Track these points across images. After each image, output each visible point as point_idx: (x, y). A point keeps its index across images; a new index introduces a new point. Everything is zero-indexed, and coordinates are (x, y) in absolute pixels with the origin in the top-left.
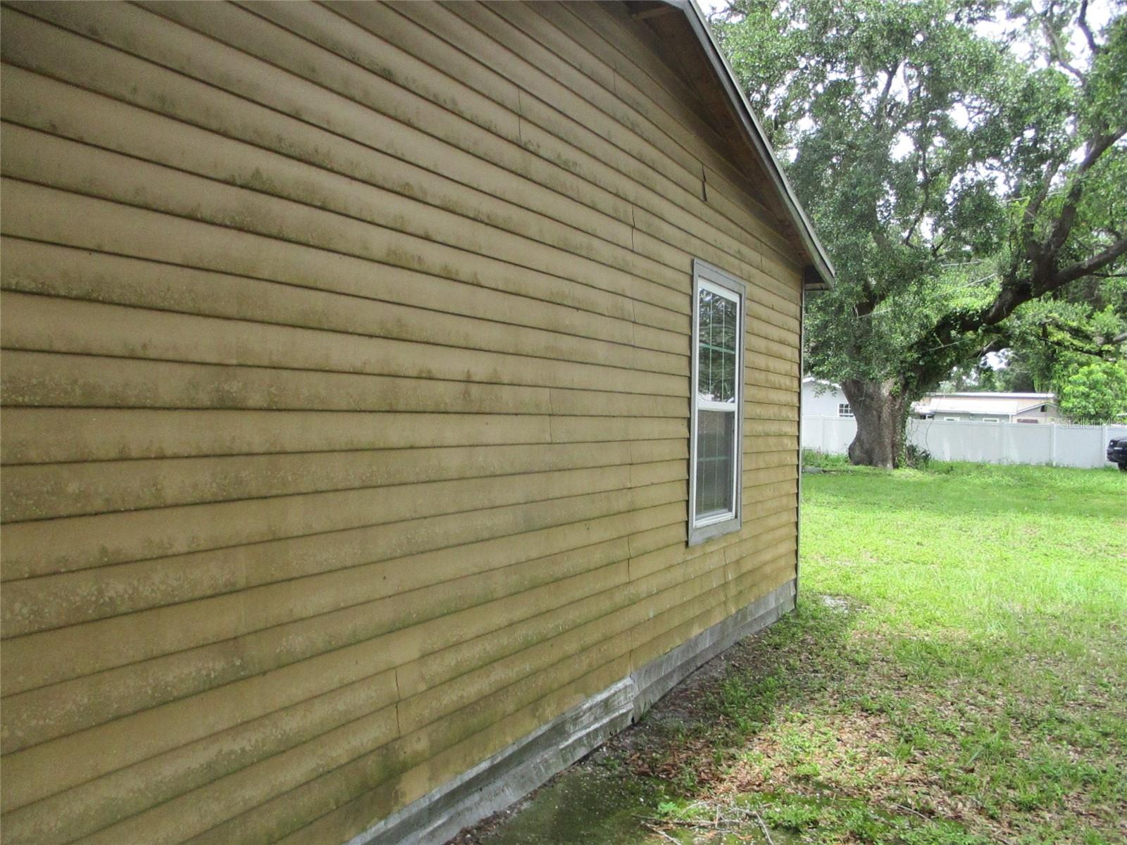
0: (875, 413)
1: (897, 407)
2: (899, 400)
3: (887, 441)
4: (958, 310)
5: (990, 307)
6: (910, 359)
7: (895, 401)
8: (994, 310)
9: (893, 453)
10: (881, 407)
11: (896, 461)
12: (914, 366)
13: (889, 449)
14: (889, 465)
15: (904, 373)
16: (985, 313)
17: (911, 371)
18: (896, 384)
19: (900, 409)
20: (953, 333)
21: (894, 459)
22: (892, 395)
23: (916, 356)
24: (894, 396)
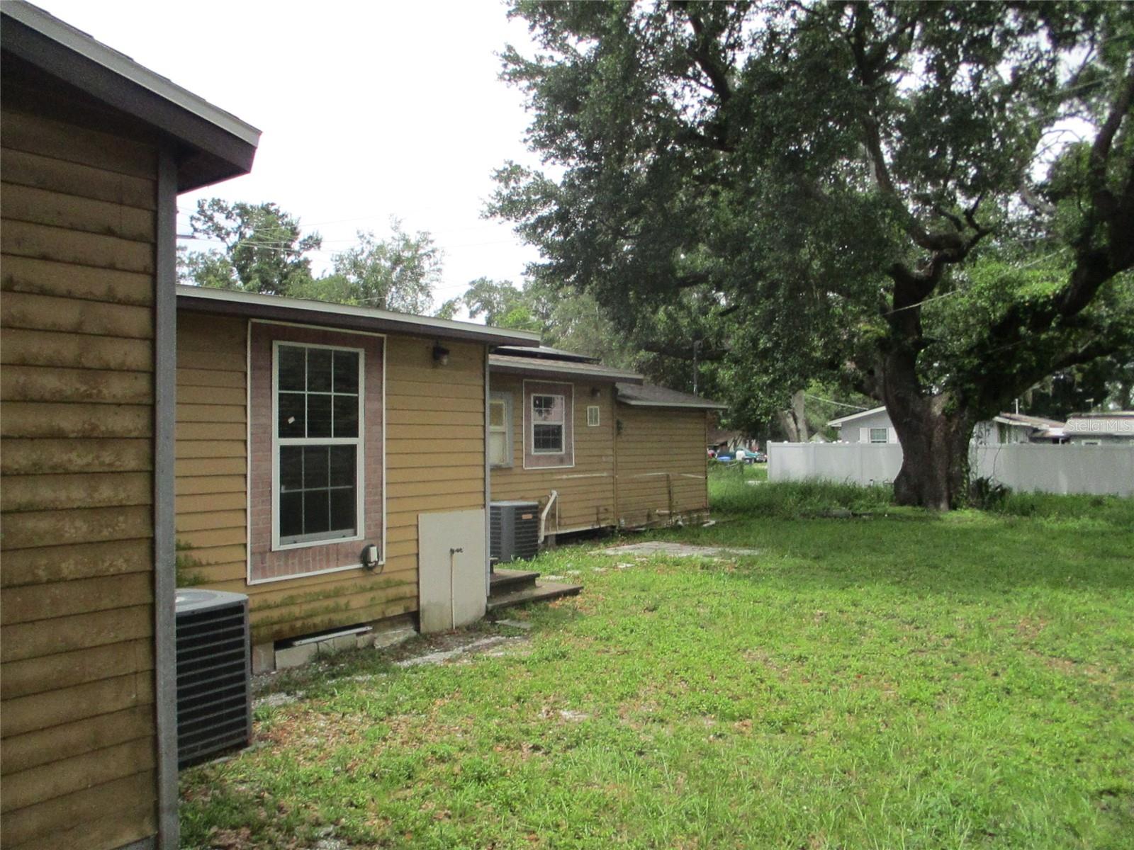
0: (923, 437)
1: (952, 430)
2: (956, 421)
3: (940, 474)
4: (1027, 298)
5: (1065, 290)
6: (969, 367)
7: (950, 421)
8: (1069, 294)
9: (949, 489)
10: (931, 430)
11: (954, 500)
12: (973, 375)
13: (943, 486)
14: (943, 506)
15: (962, 385)
16: (1059, 299)
17: (970, 381)
18: (951, 399)
19: (956, 432)
20: (1023, 329)
21: (950, 497)
22: (946, 415)
23: (976, 362)
24: (948, 415)
